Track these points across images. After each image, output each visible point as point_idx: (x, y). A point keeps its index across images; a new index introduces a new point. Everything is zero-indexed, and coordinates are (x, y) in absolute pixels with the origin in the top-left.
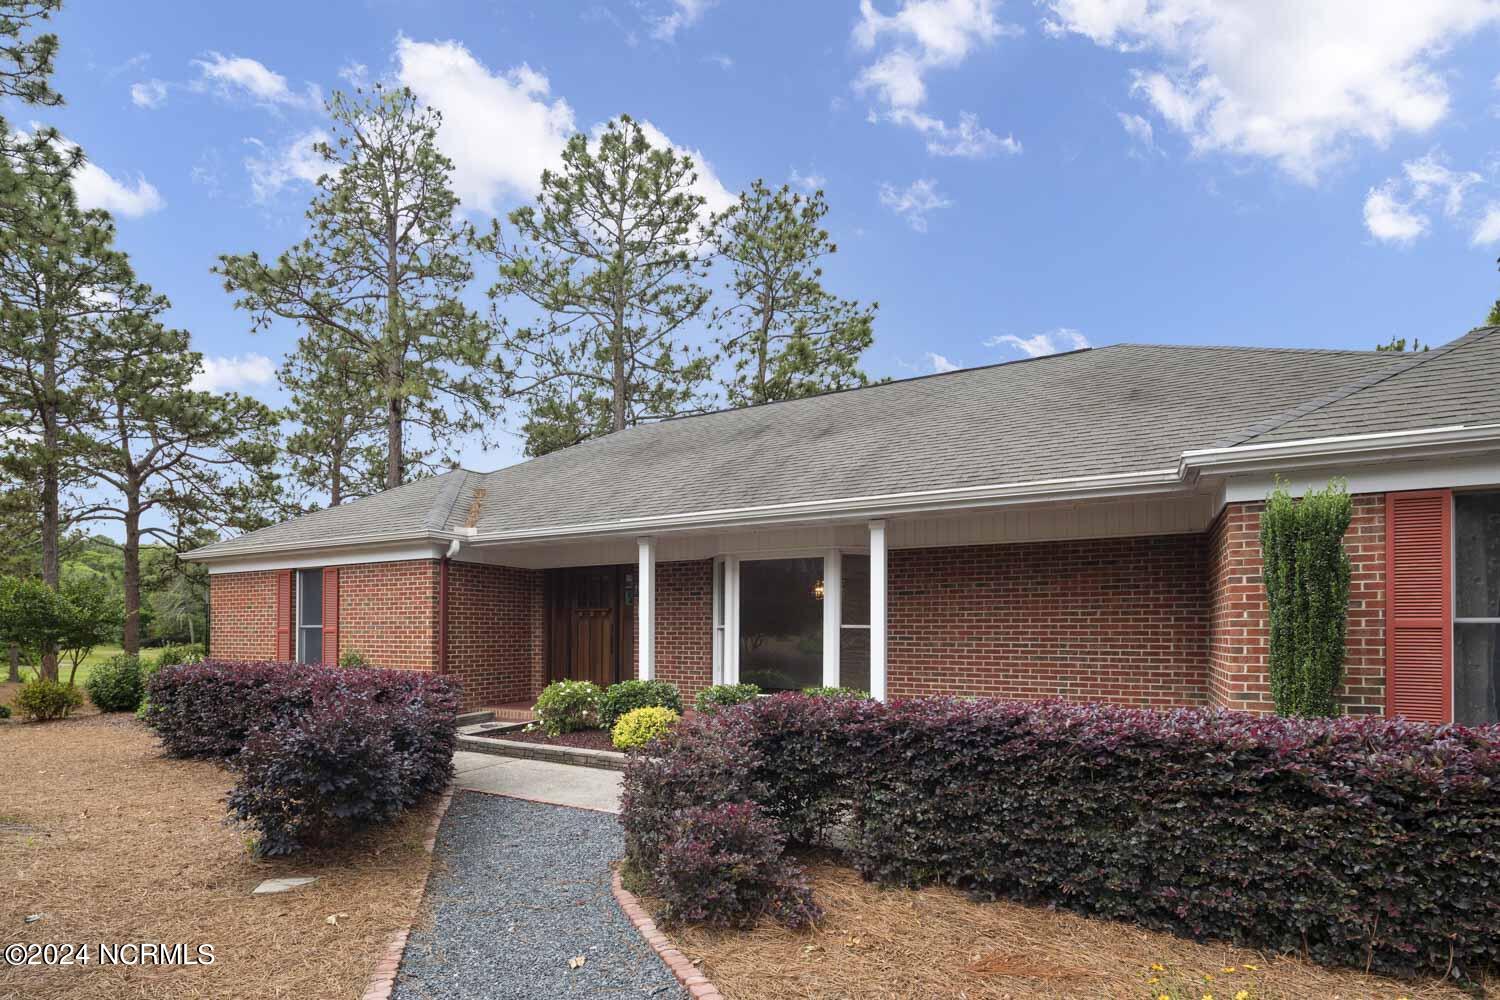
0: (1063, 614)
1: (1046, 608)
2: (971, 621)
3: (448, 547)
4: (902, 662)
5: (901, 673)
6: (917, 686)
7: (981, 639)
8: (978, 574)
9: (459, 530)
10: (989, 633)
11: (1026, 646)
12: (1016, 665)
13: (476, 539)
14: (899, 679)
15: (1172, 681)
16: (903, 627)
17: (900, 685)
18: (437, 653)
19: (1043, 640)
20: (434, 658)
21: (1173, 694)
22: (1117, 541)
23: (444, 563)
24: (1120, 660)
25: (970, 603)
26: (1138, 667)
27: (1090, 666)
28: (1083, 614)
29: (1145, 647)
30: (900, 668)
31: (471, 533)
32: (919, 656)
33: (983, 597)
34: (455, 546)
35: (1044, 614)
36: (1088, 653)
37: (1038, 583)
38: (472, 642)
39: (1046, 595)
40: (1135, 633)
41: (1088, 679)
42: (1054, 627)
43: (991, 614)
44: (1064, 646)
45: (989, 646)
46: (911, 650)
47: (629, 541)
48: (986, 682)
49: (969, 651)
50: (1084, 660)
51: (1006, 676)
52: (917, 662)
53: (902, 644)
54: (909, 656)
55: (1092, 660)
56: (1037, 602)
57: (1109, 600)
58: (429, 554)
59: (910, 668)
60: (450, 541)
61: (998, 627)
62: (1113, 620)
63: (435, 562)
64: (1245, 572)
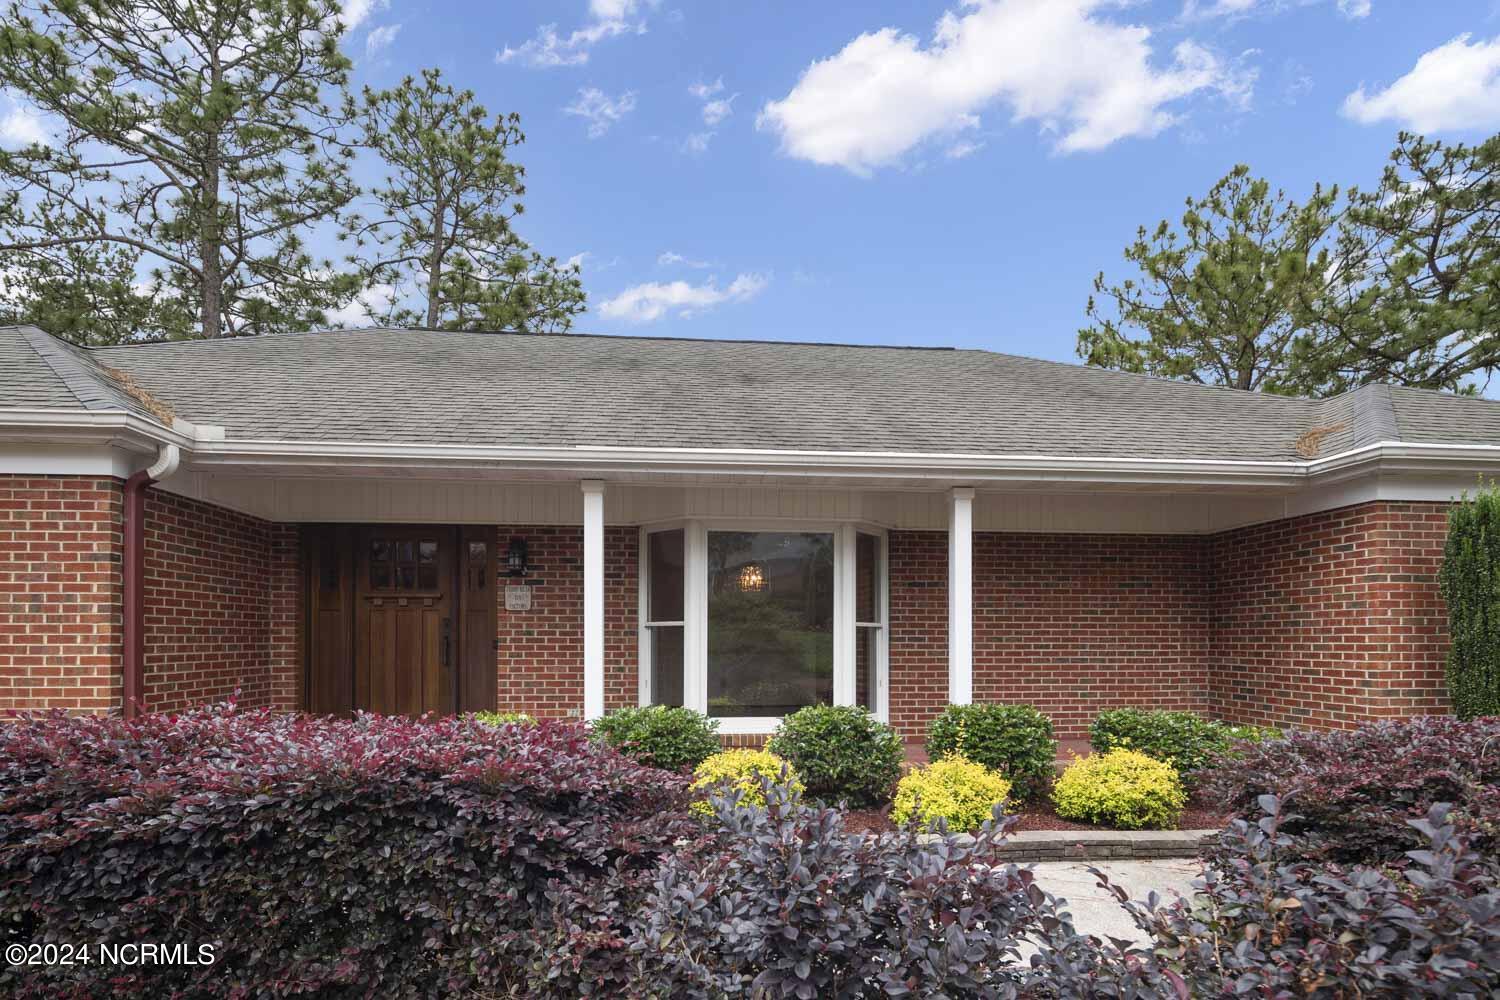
0: (1084, 612)
1: (1067, 605)
2: (990, 619)
3: (154, 457)
4: (911, 668)
5: (910, 682)
6: (929, 696)
7: (1000, 640)
8: (998, 565)
9: (181, 426)
10: (1009, 633)
11: (1047, 647)
12: (1038, 668)
13: (222, 448)
14: (907, 689)
15: (1179, 681)
16: (913, 626)
17: (910, 696)
18: (122, 671)
19: (1064, 640)
20: (114, 681)
21: (1179, 694)
22: (1132, 537)
23: (136, 488)
24: (1135, 661)
25: (990, 598)
26: (1150, 667)
27: (1108, 668)
28: (1103, 612)
29: (1156, 647)
30: (909, 675)
31: (210, 435)
32: (933, 660)
33: (1004, 591)
34: (171, 457)
35: (1065, 612)
36: (1107, 654)
37: (1060, 579)
38: (182, 649)
39: (1067, 592)
40: (1148, 633)
41: (1107, 681)
42: (1075, 626)
43: (1011, 612)
44: (1084, 647)
45: (1009, 647)
46: (923, 654)
47: (569, 485)
48: (1007, 688)
49: (988, 654)
50: (1103, 661)
51: (1027, 681)
52: (930, 668)
53: (912, 646)
54: (920, 661)
55: (1111, 661)
56: (1059, 599)
57: (1127, 599)
58: (105, 467)
59: (921, 675)
60: (160, 446)
61: (1020, 626)
62: (1130, 619)
63: (118, 485)
64: (1389, 570)
